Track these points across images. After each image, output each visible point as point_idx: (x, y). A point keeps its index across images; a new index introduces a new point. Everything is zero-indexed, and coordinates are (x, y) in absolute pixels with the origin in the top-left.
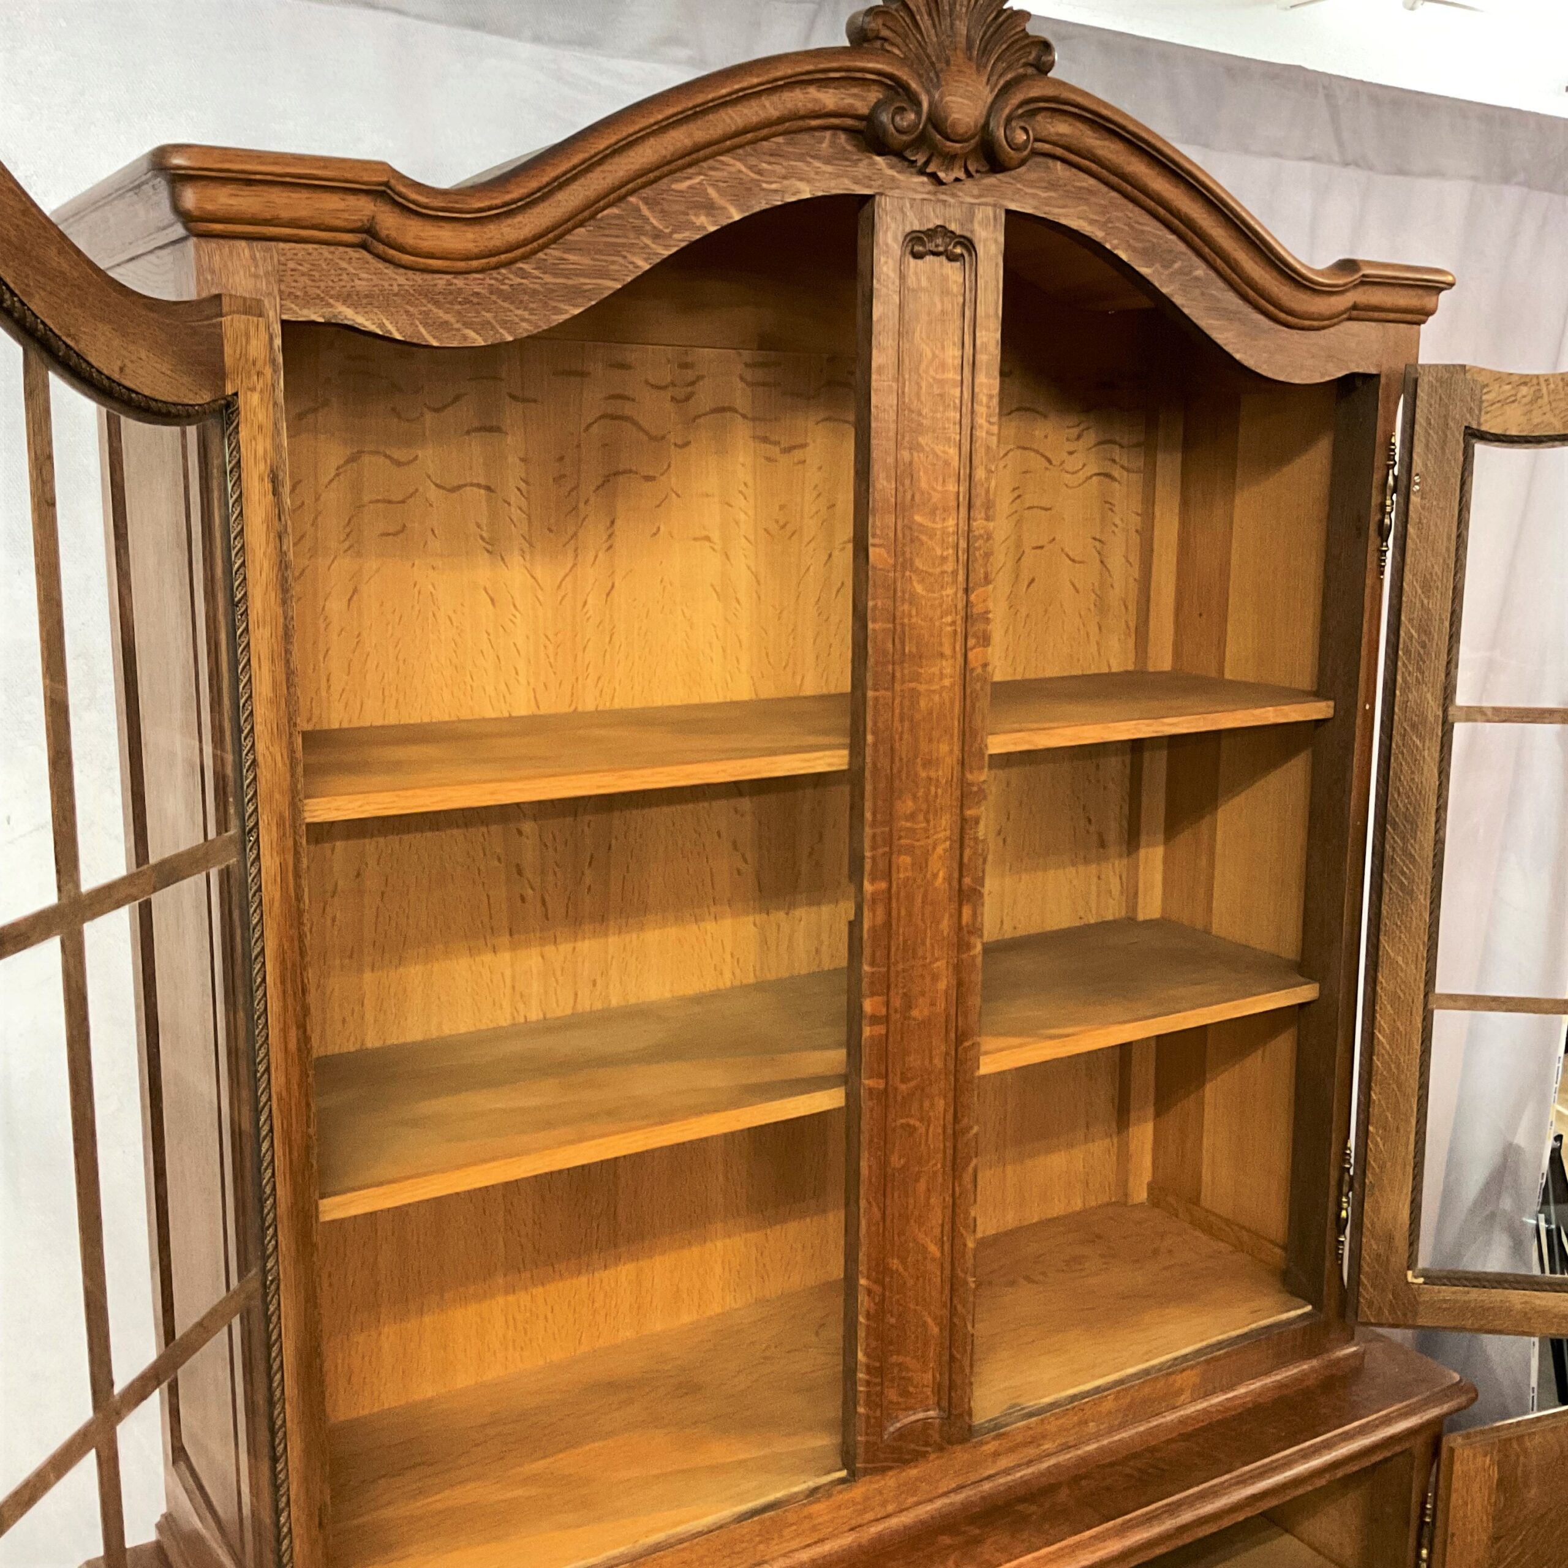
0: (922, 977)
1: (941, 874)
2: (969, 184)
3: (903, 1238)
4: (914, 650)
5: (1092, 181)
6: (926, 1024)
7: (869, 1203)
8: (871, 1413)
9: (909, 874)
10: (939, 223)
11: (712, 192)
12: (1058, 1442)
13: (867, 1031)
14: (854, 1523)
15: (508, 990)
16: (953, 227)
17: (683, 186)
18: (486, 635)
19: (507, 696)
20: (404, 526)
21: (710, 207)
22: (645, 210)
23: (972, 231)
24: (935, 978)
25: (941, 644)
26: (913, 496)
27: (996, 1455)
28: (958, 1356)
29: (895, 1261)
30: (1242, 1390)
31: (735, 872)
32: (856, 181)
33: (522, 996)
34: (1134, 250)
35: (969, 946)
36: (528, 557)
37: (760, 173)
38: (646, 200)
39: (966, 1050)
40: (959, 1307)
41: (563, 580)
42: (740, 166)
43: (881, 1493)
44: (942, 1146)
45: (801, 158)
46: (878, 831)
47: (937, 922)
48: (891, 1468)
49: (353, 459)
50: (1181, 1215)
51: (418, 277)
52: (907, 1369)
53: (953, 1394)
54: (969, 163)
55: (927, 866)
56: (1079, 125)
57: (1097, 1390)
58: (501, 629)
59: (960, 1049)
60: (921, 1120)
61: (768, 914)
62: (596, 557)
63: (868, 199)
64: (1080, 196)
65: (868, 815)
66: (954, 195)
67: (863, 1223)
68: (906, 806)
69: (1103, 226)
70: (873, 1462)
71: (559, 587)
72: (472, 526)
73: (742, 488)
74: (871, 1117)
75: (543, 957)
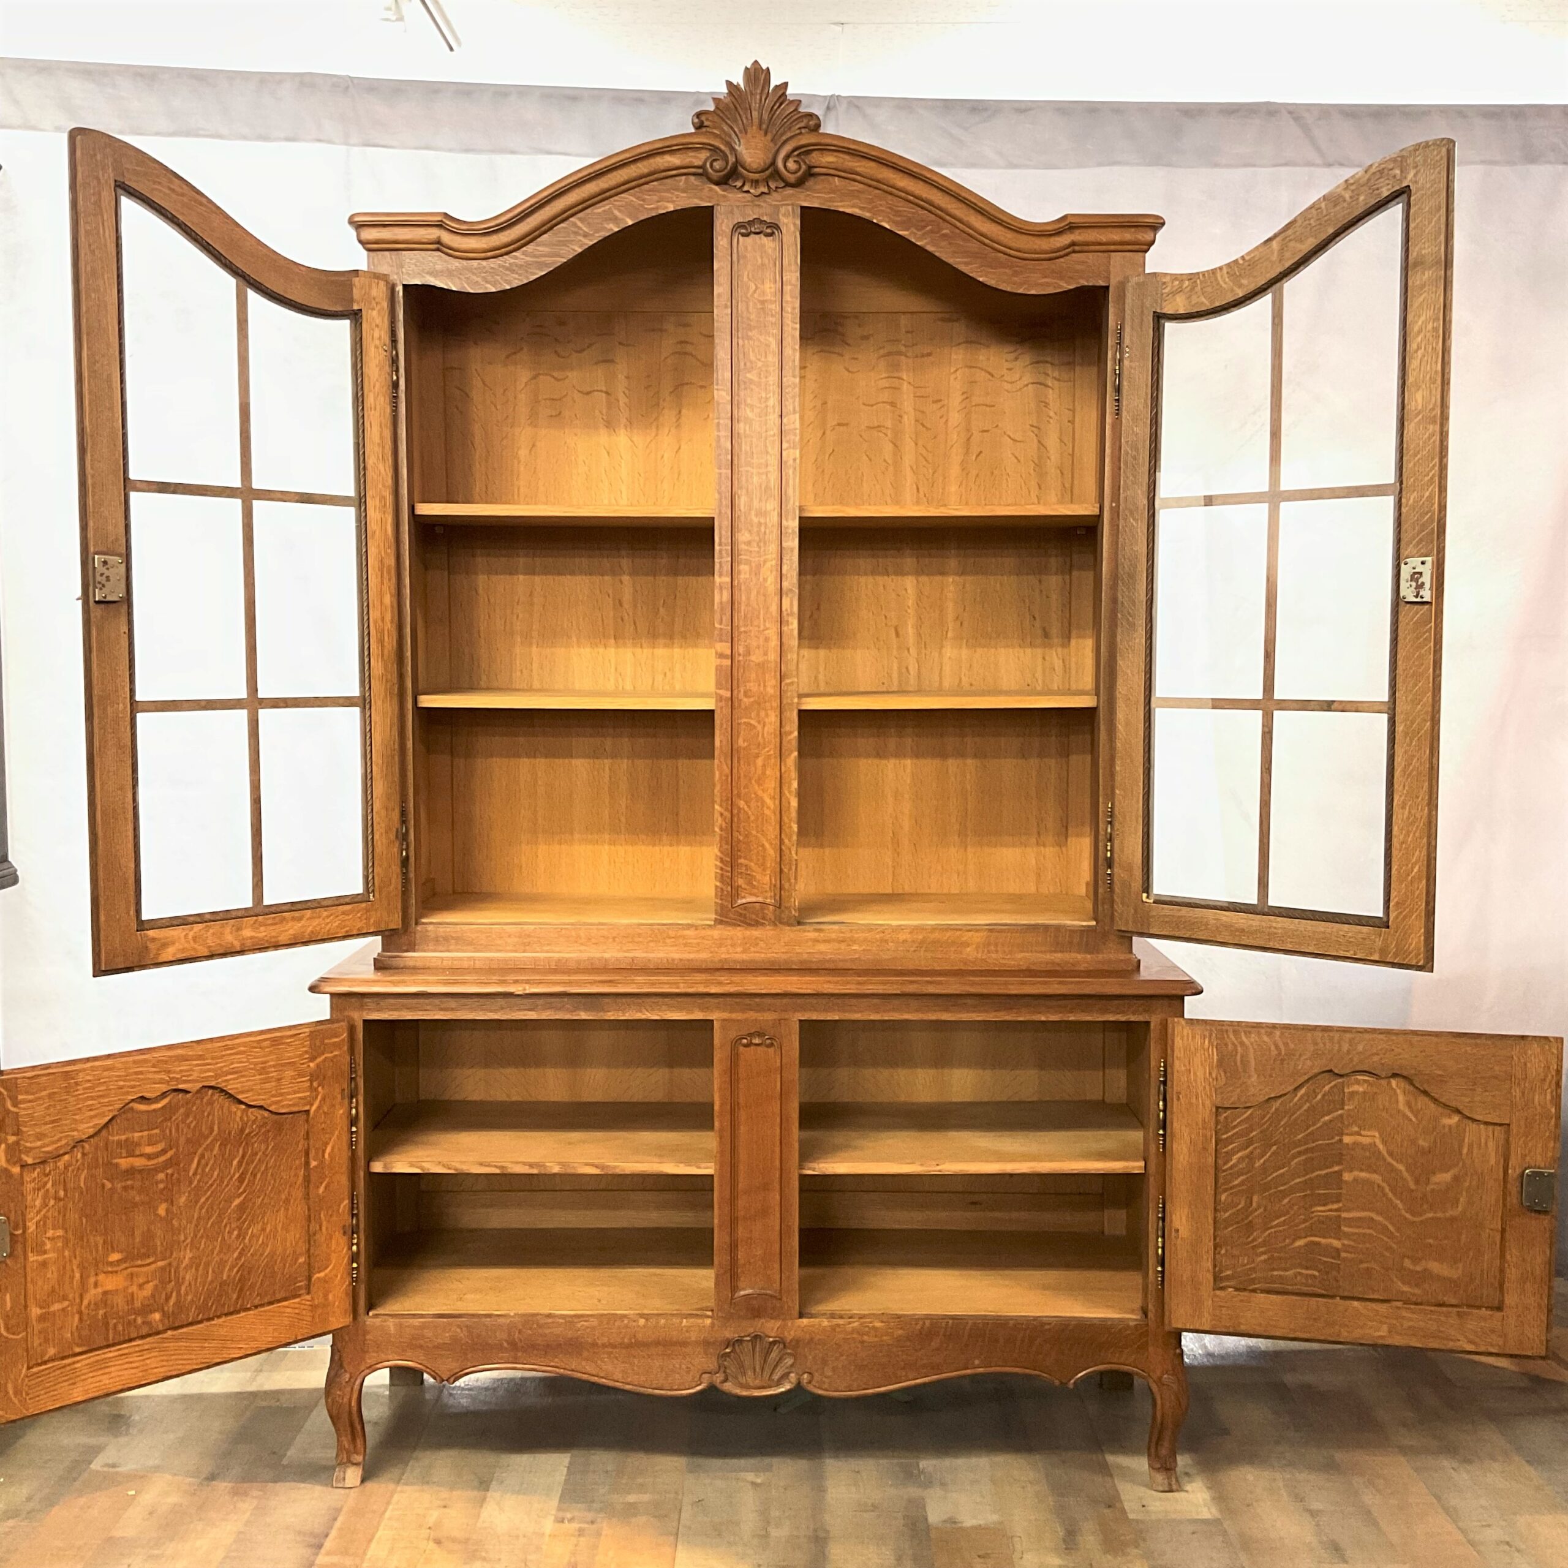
0: (758, 637)
1: (769, 578)
2: (775, 195)
3: (746, 790)
5: (861, 186)
6: (761, 666)
8: (724, 887)
9: (748, 576)
10: (755, 217)
11: (616, 213)
13: (717, 662)
15: (613, 670)
16: (765, 218)
17: (600, 210)
18: (603, 471)
19: (615, 505)
20: (560, 412)
21: (615, 220)
22: (579, 224)
23: (779, 220)
24: (767, 639)
25: (766, 447)
26: (744, 363)
29: (742, 802)
32: (702, 199)
34: (894, 222)
36: (629, 430)
37: (644, 200)
38: (580, 219)
39: (787, 685)
40: (786, 841)
41: (650, 443)
42: (632, 198)
43: (731, 938)
44: (772, 740)
45: (668, 191)
46: (723, 548)
48: (738, 925)
49: (534, 378)
51: (465, 262)
52: (751, 870)
53: (783, 893)
54: (770, 184)
55: (759, 573)
56: (841, 155)
58: (613, 468)
59: (783, 683)
60: (759, 722)
62: (670, 430)
63: (711, 209)
64: (852, 194)
65: (717, 539)
66: (765, 202)
67: (717, 773)
68: (744, 537)
69: (869, 211)
70: (726, 918)
71: (647, 446)
72: (597, 412)
75: (634, 655)
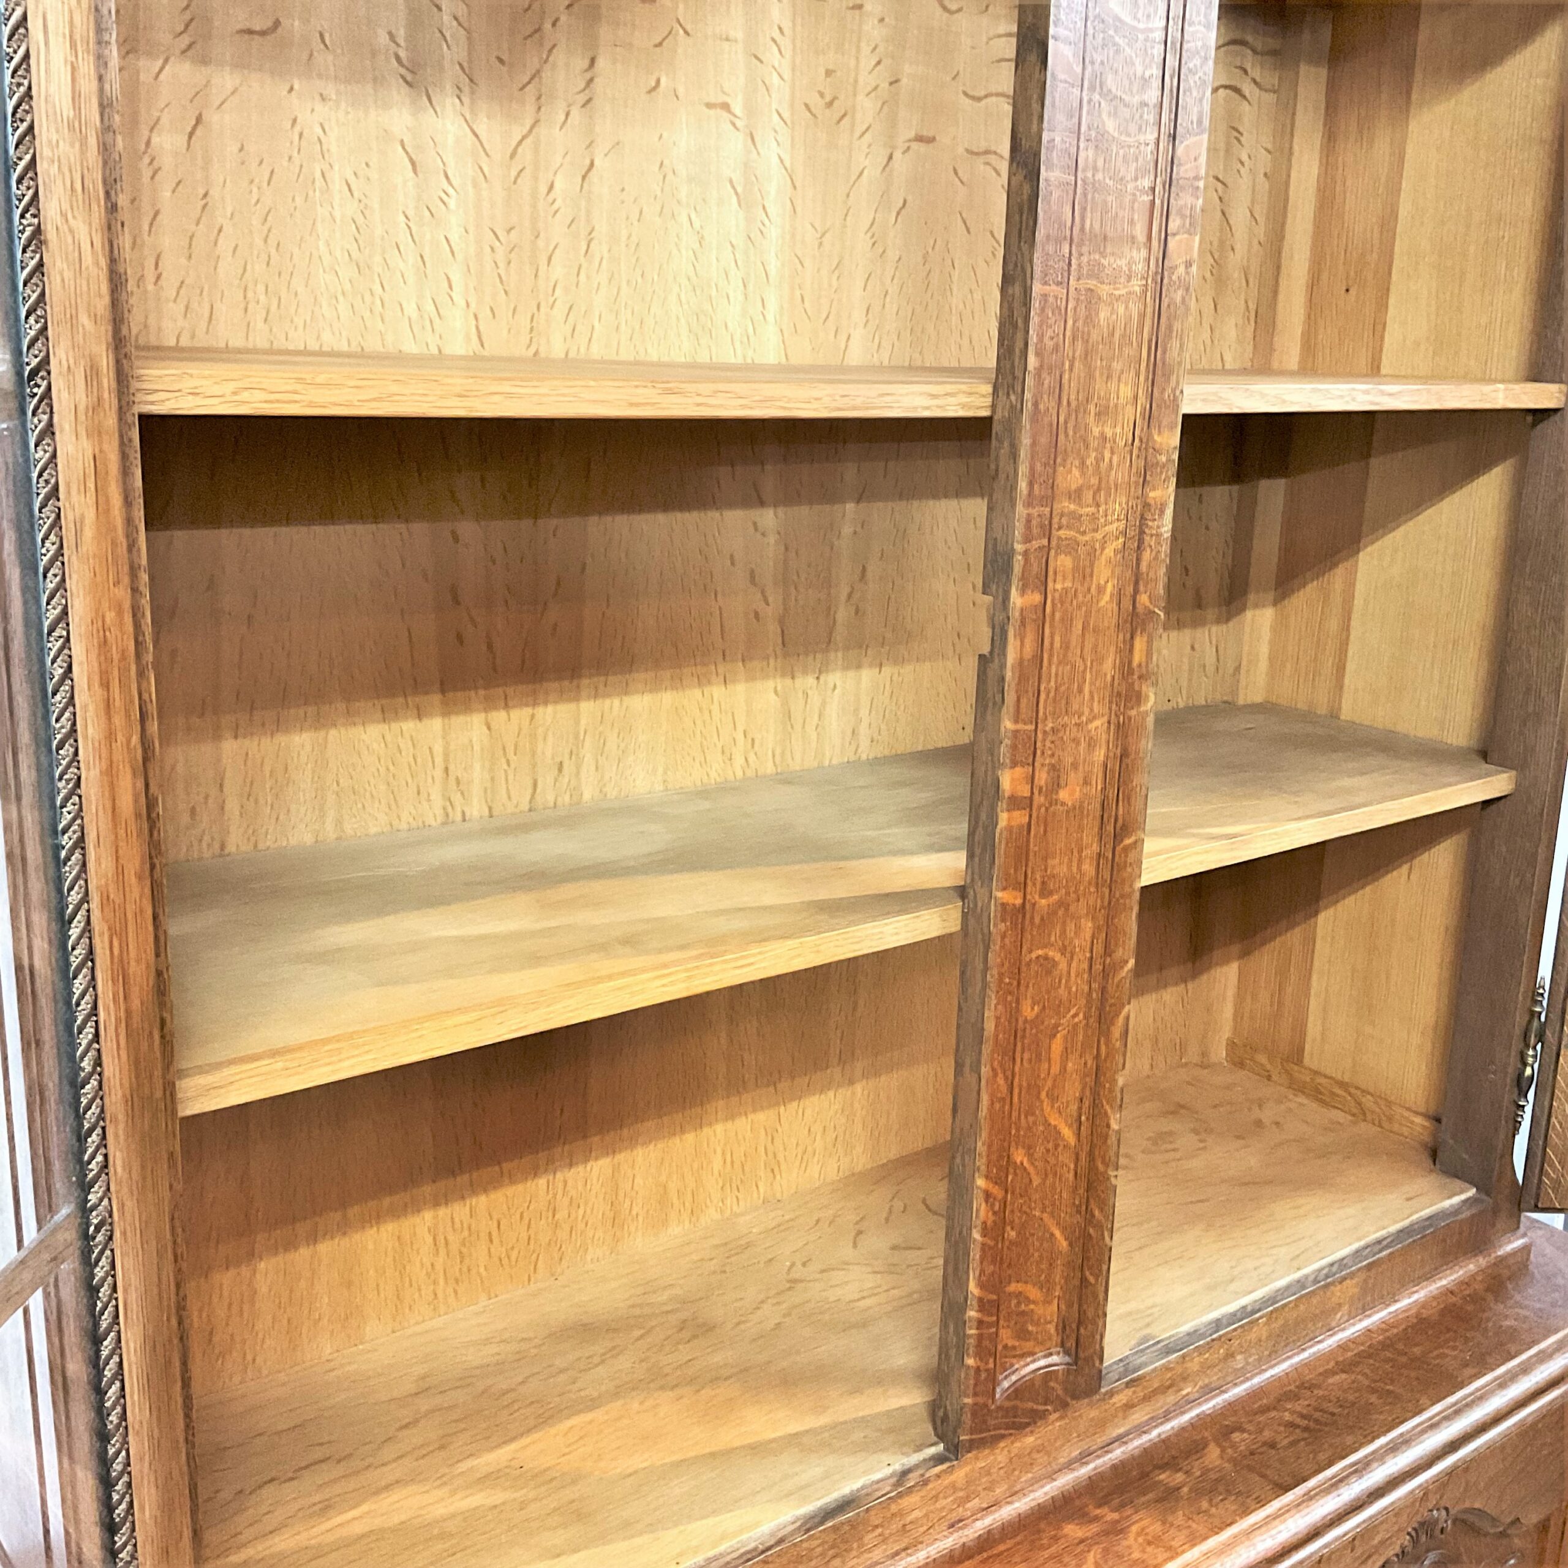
0: (1076, 741)
1: (1110, 586)
3: (1031, 1119)
4: (1097, 226)
6: (1077, 811)
7: (993, 1069)
8: (982, 1366)
9: (1068, 584)
12: (1200, 1383)
13: (1003, 819)
14: (954, 1516)
15: (439, 773)
18: (402, 218)
19: (436, 320)
20: (277, 24)
24: (1091, 744)
25: (1132, 222)
27: (1129, 1406)
28: (1092, 1280)
29: (1021, 1151)
30: (1404, 1303)
31: (752, 615)
33: (458, 782)
35: (1137, 698)
36: (466, 100)
39: (1126, 849)
40: (1097, 1213)
41: (520, 142)
43: (989, 1474)
44: (1086, 988)
46: (1035, 512)
47: (1099, 660)
48: (1003, 1437)
50: (1274, 1078)
52: (1028, 1301)
53: (1082, 1331)
55: (1091, 576)
57: (1244, 1312)
58: (427, 213)
59: (1118, 849)
60: (1063, 951)
61: (793, 678)
62: (567, 115)
65: (1023, 485)
68: (1070, 477)
70: (981, 1432)
71: (513, 155)
72: (383, 39)
73: (776, 34)
74: (1003, 947)
75: (489, 728)
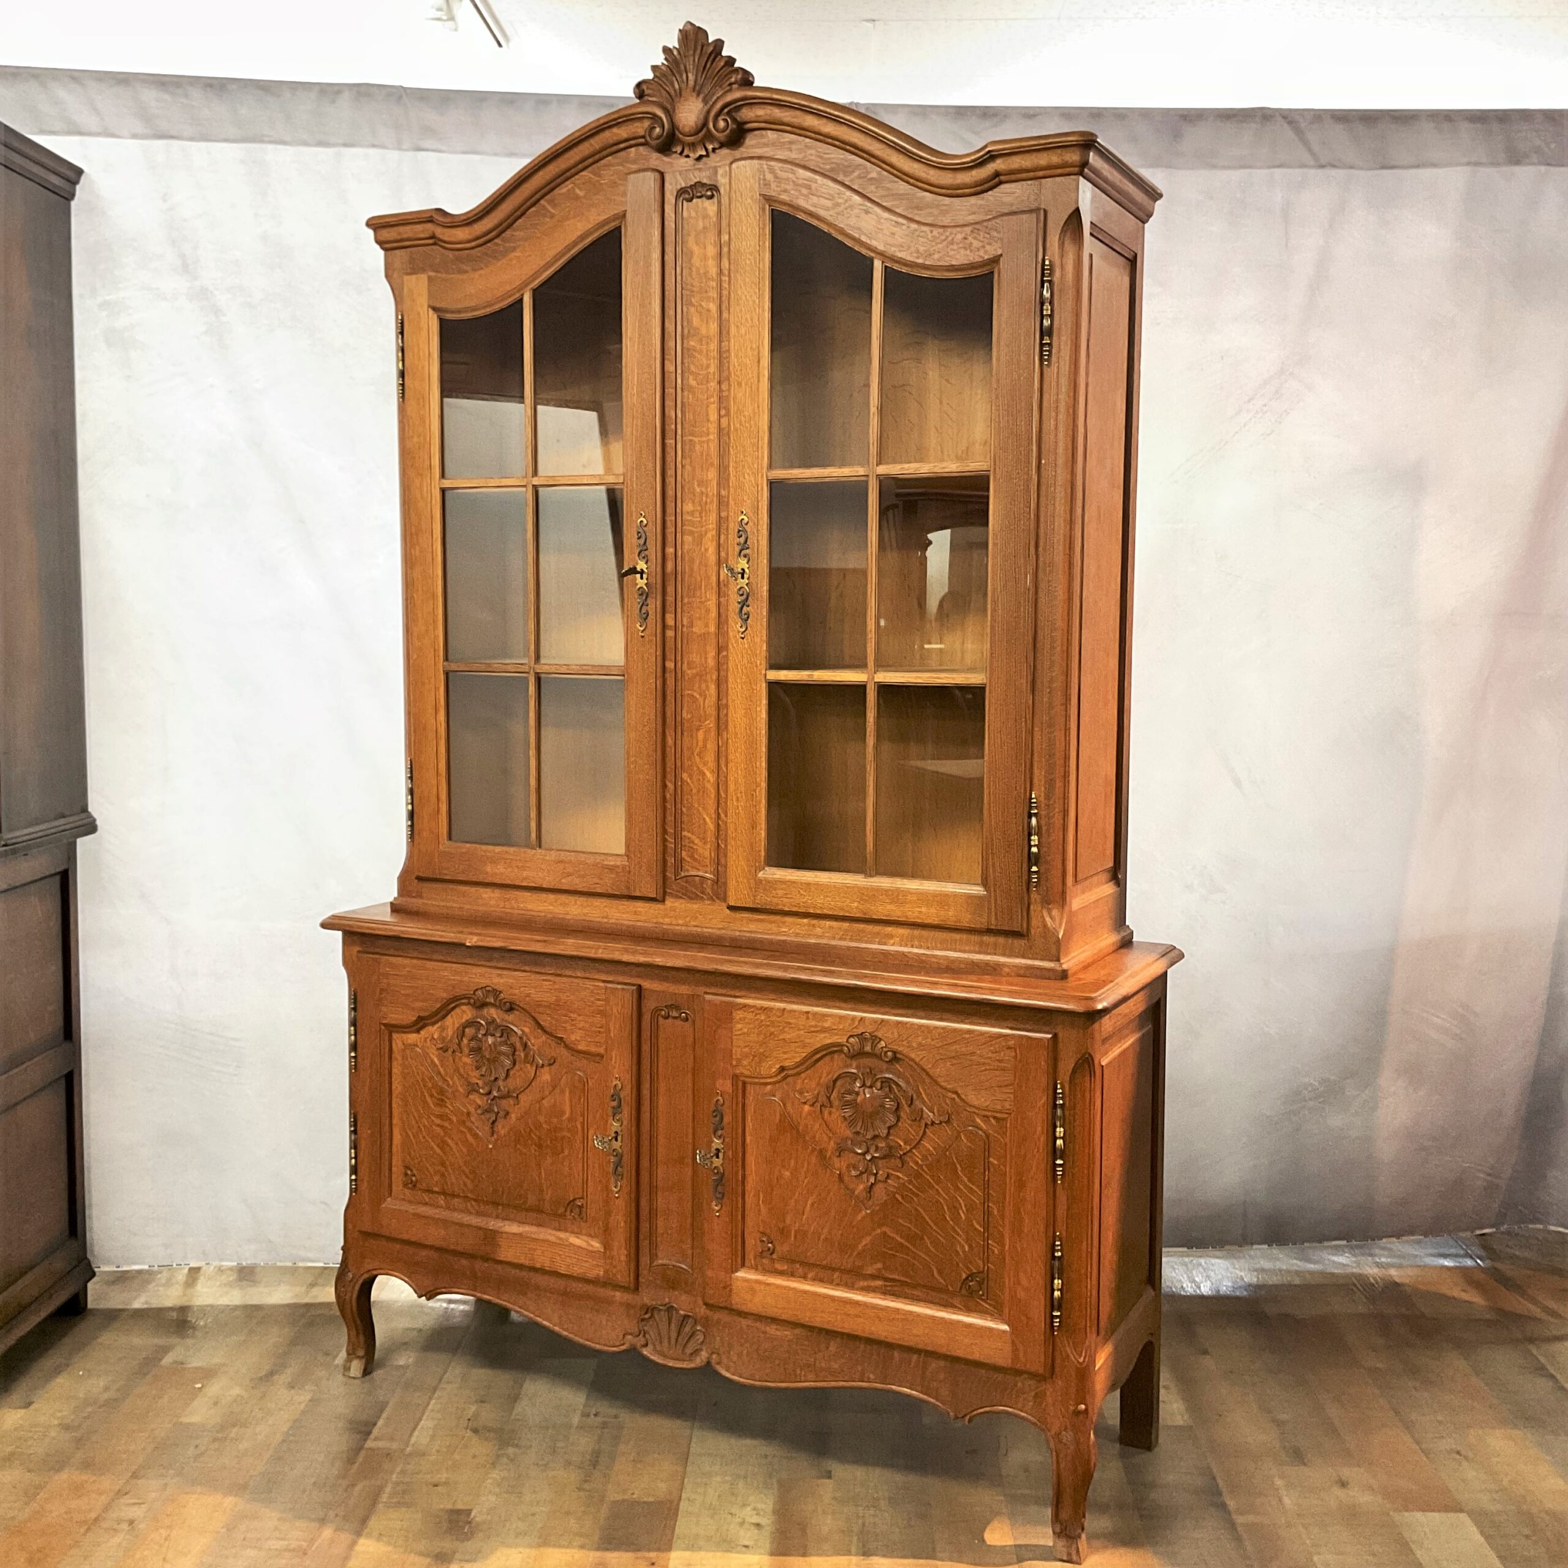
0: (700, 608)
1: (710, 549)
4: (691, 417)
6: (704, 636)
8: (669, 859)
9: (691, 547)
10: (696, 181)
16: (705, 181)
17: (563, 191)
24: (708, 611)
26: (689, 331)
28: (722, 846)
29: (685, 775)
37: (600, 176)
40: (723, 816)
42: (590, 175)
43: (674, 910)
44: (713, 713)
45: (620, 164)
47: (708, 577)
48: (681, 897)
51: (457, 253)
52: (693, 842)
53: (720, 868)
54: (707, 145)
55: (701, 543)
56: (771, 107)
60: (700, 695)
64: (785, 146)
66: (704, 164)
68: (688, 507)
70: (670, 889)
